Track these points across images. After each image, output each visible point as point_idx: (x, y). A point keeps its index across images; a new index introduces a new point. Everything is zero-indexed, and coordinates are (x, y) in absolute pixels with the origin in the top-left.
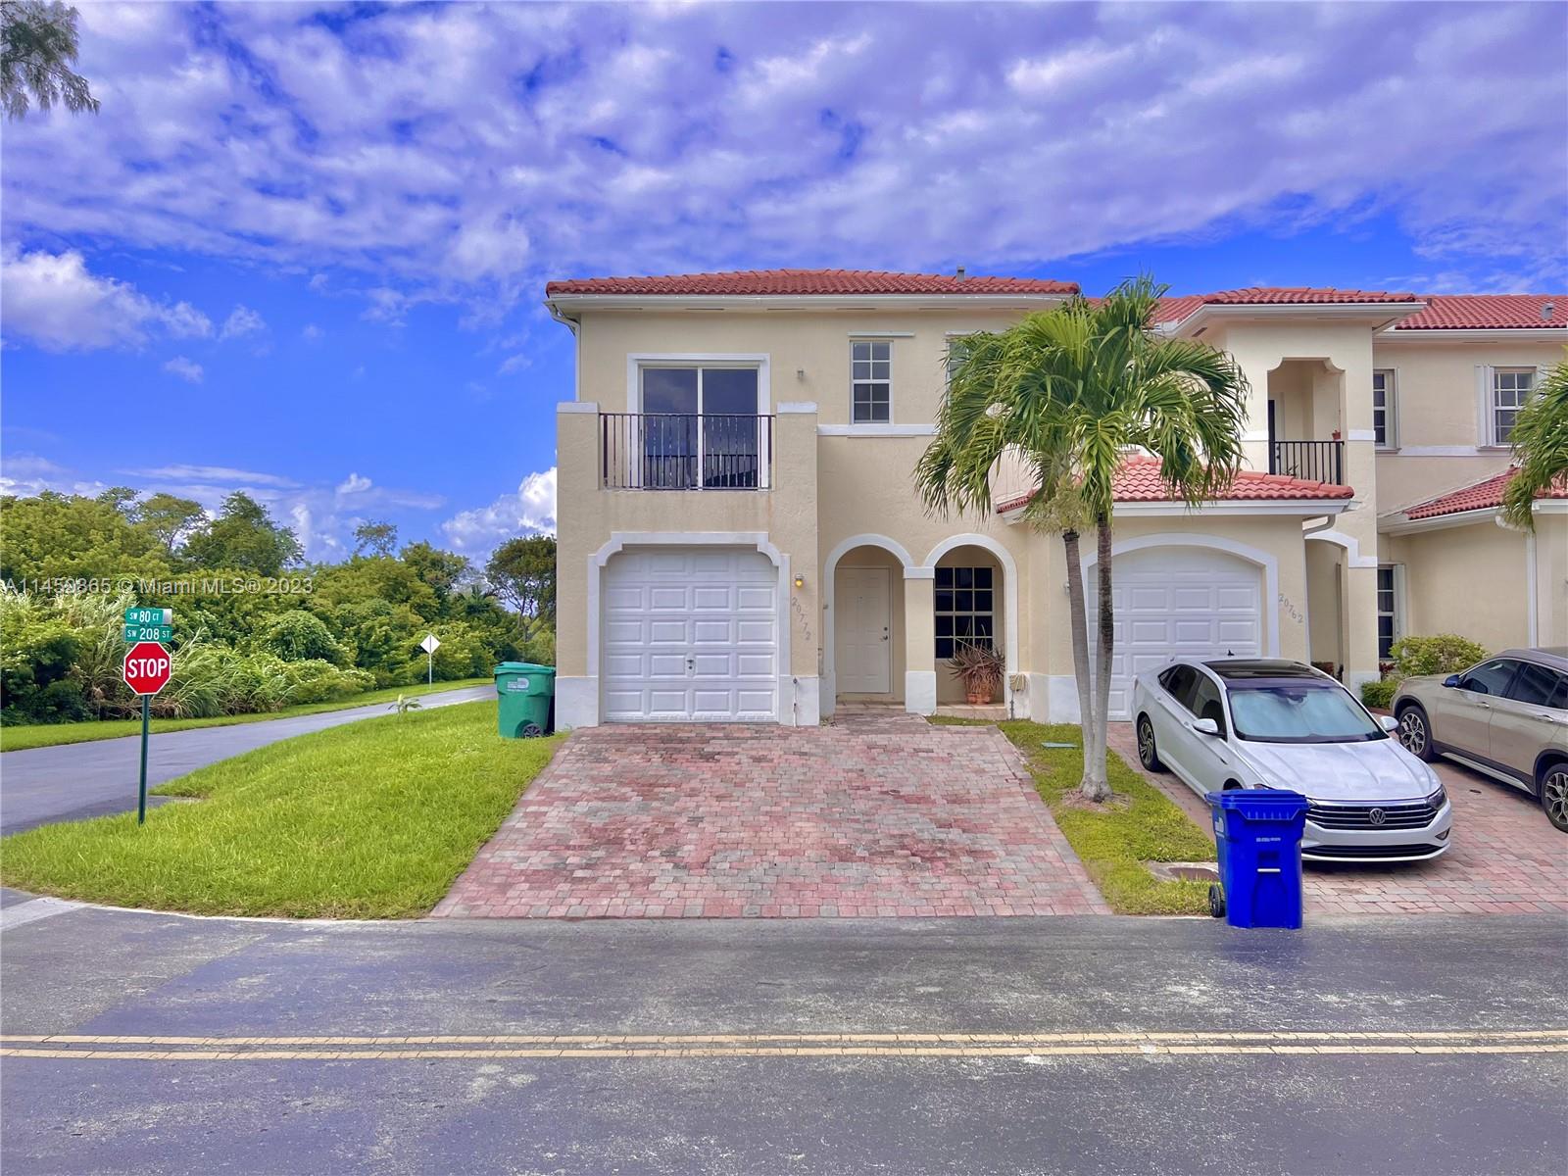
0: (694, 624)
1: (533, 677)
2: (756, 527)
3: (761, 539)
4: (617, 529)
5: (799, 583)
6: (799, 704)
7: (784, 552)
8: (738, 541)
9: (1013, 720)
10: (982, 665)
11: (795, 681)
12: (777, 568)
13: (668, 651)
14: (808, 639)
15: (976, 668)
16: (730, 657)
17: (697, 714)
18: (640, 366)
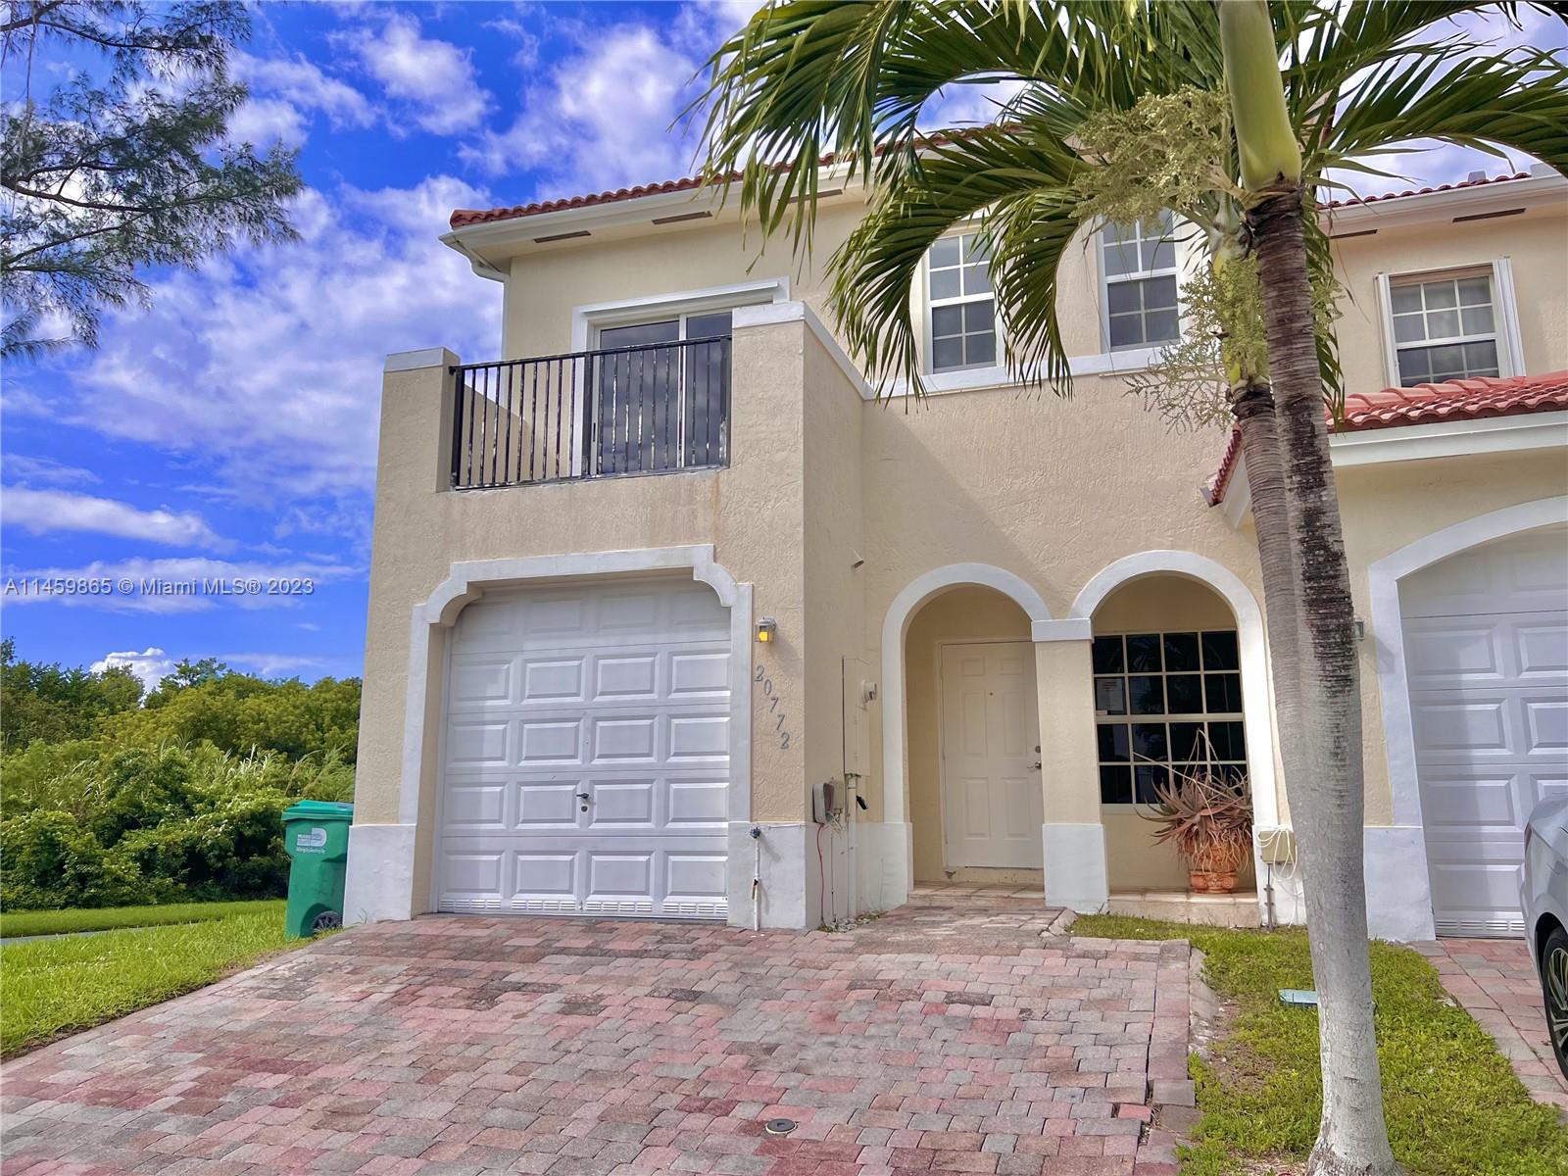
0: (594, 724)
1: (330, 826)
2: (693, 535)
3: (698, 557)
4: (463, 557)
5: (763, 636)
6: (765, 883)
7: (740, 580)
8: (660, 564)
9: (1275, 928)
10: (1210, 812)
11: (757, 833)
12: (728, 609)
13: (547, 778)
14: (784, 746)
15: (1197, 819)
16: (654, 786)
17: (594, 899)
18: (593, 326)
